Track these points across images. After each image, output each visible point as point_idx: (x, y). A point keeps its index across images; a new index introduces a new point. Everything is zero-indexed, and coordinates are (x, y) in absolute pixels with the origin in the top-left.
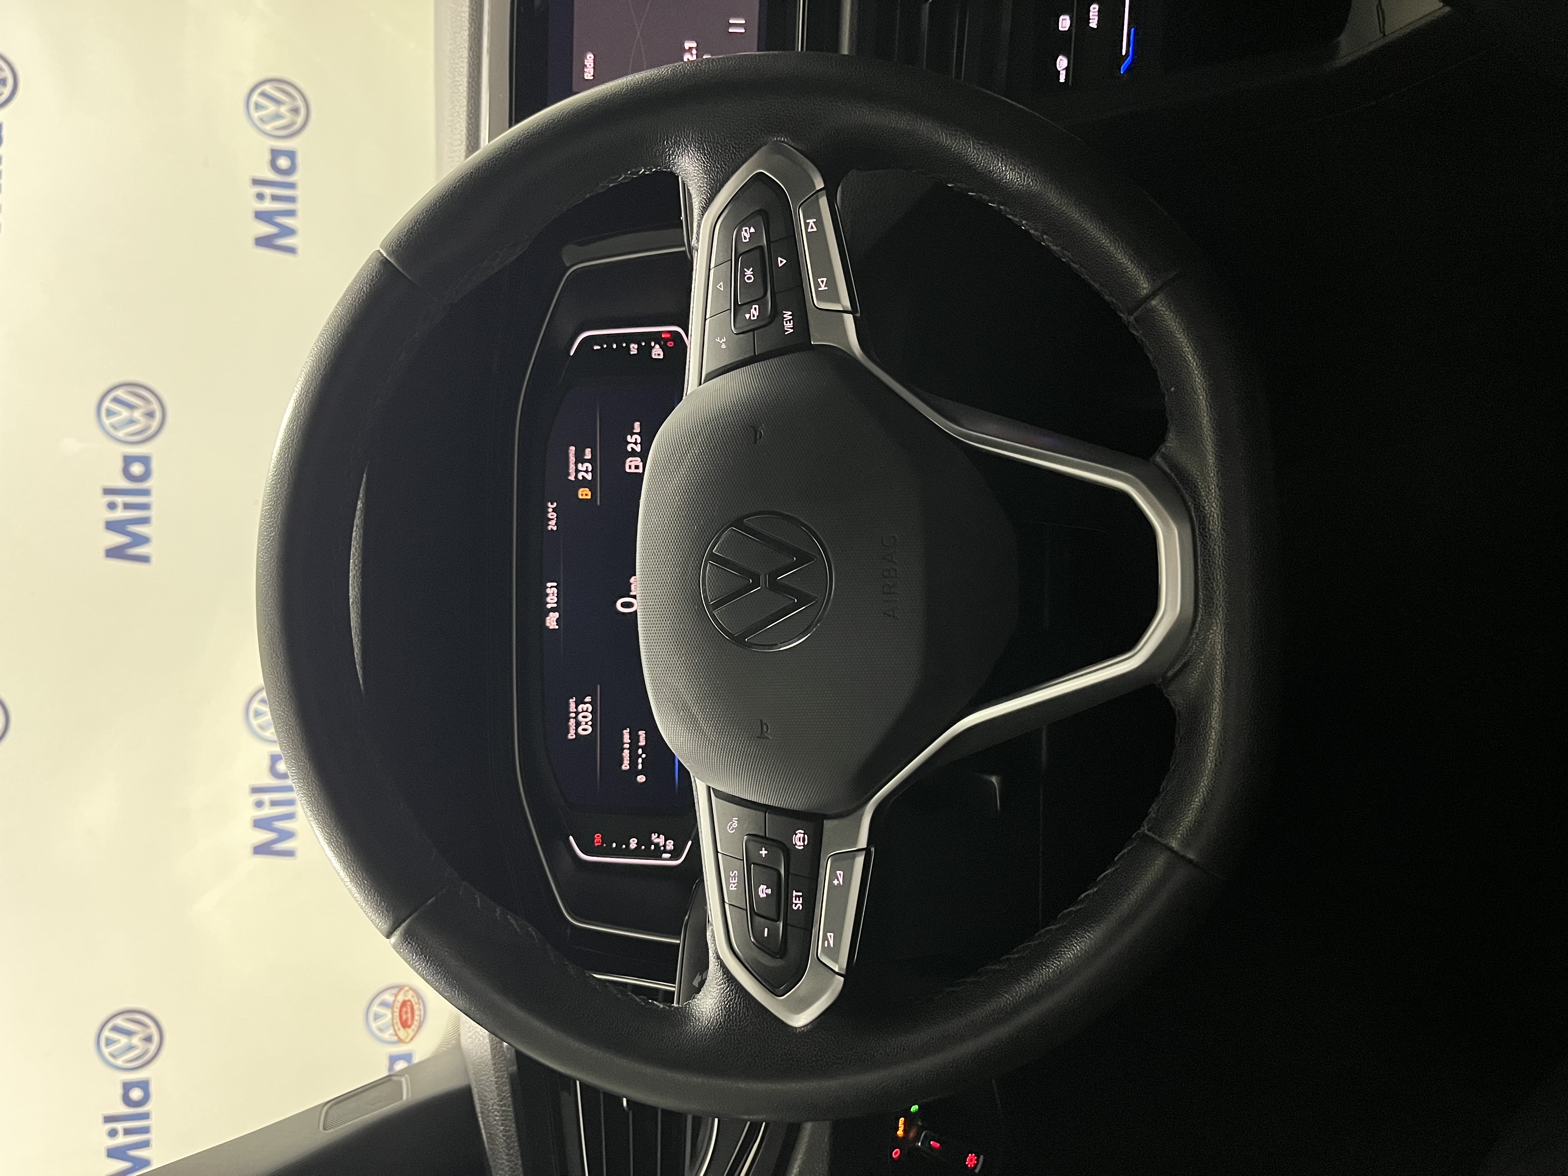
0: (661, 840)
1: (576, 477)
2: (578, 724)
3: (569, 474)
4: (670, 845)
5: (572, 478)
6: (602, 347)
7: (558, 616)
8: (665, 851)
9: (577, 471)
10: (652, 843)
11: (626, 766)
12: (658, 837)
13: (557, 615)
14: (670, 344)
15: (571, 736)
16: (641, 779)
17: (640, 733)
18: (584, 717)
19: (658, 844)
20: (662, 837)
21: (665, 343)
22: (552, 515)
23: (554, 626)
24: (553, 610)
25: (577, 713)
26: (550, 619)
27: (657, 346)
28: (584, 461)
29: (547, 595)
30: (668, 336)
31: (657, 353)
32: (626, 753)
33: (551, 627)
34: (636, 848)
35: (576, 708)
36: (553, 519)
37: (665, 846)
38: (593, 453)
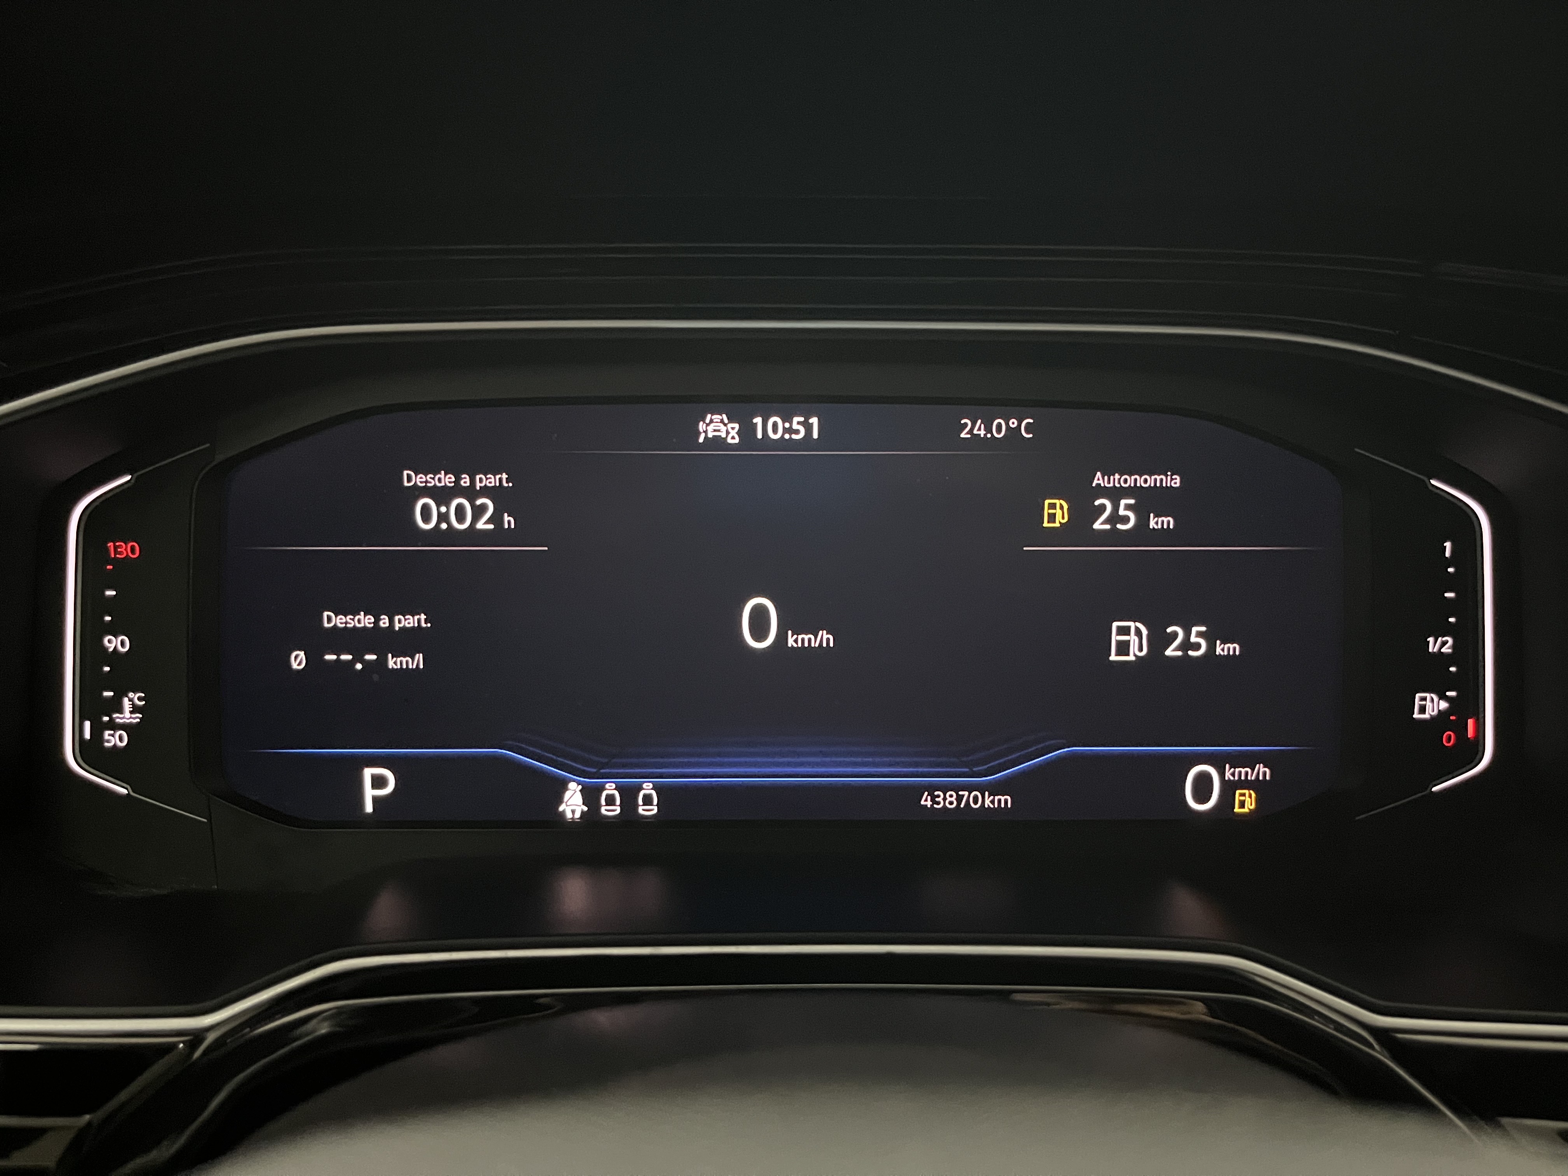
0: (127, 716)
1: (1103, 492)
2: (442, 496)
3: (1108, 473)
4: (114, 739)
5: (1099, 479)
6: (1449, 562)
7: (730, 441)
8: (97, 731)
9: (1115, 495)
10: (120, 694)
11: (332, 620)
12: (135, 709)
13: (734, 439)
14: (1449, 739)
15: (412, 479)
16: (298, 660)
17: (419, 657)
18: (460, 510)
19: (120, 710)
20: (136, 718)
21: (1450, 726)
22: (1000, 428)
23: (706, 432)
24: (747, 431)
25: (471, 494)
26: (722, 421)
27: (1444, 705)
28: (1142, 511)
29: (787, 418)
30: (1470, 733)
31: (1429, 704)
32: (365, 621)
33: (702, 426)
34: (106, 649)
35: (486, 491)
36: (989, 429)
37: (113, 726)
38: (1162, 536)
